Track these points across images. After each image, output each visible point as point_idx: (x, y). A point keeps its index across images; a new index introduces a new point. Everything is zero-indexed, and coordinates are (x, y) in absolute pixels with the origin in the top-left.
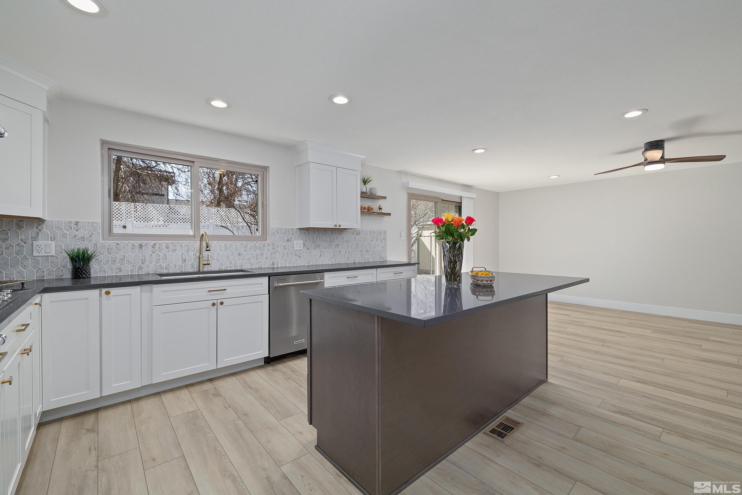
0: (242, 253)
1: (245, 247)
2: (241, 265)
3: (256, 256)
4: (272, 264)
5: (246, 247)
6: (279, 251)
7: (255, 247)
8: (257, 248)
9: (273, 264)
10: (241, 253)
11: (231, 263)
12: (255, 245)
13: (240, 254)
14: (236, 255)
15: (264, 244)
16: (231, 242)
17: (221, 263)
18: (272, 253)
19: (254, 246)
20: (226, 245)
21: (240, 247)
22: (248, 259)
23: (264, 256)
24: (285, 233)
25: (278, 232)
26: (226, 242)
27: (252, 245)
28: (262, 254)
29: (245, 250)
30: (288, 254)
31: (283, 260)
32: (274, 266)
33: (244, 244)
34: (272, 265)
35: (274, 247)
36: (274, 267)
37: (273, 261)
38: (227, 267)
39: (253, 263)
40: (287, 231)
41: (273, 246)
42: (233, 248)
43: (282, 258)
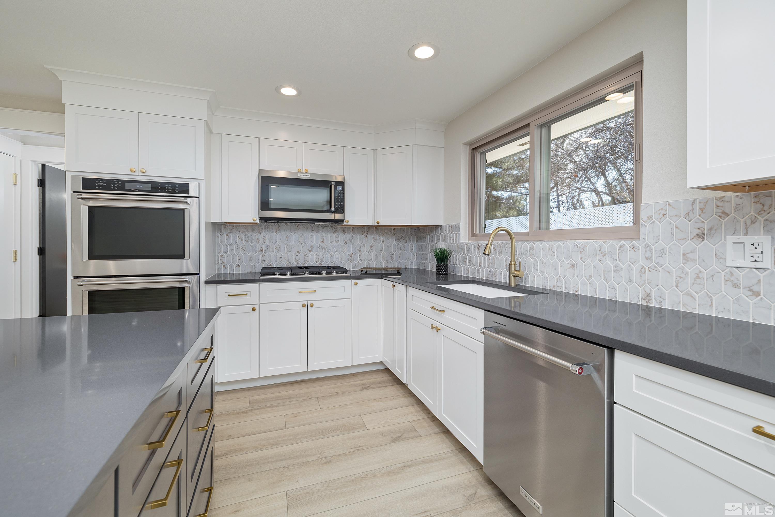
0: (576, 265)
1: (581, 252)
2: (575, 287)
3: (604, 272)
4: (644, 297)
5: (584, 252)
6: (667, 266)
7: (602, 253)
8: (605, 255)
9: (648, 297)
10: (575, 263)
11: (559, 279)
12: (601, 247)
13: (573, 266)
14: (568, 266)
15: (621, 247)
16: (559, 243)
17: (545, 277)
18: (643, 270)
19: (600, 251)
20: (552, 247)
21: (573, 252)
22: (588, 278)
23: (623, 273)
24: (688, 214)
25: (664, 215)
26: (552, 243)
27: (595, 249)
28: (617, 270)
29: (581, 258)
30: (698, 277)
31: (681, 292)
32: (649, 304)
33: (579, 246)
34: (644, 299)
35: (648, 254)
36: (651, 307)
37: (648, 291)
38: (554, 286)
39: (599, 287)
40: (697, 206)
41: (646, 251)
42: (562, 254)
43: (677, 286)
